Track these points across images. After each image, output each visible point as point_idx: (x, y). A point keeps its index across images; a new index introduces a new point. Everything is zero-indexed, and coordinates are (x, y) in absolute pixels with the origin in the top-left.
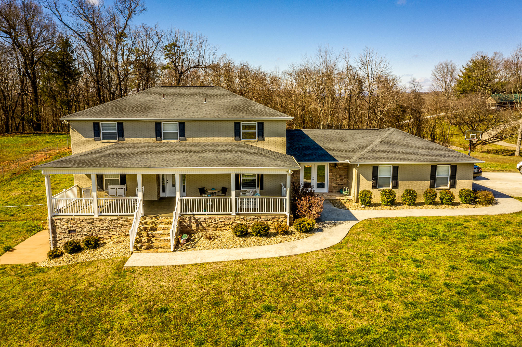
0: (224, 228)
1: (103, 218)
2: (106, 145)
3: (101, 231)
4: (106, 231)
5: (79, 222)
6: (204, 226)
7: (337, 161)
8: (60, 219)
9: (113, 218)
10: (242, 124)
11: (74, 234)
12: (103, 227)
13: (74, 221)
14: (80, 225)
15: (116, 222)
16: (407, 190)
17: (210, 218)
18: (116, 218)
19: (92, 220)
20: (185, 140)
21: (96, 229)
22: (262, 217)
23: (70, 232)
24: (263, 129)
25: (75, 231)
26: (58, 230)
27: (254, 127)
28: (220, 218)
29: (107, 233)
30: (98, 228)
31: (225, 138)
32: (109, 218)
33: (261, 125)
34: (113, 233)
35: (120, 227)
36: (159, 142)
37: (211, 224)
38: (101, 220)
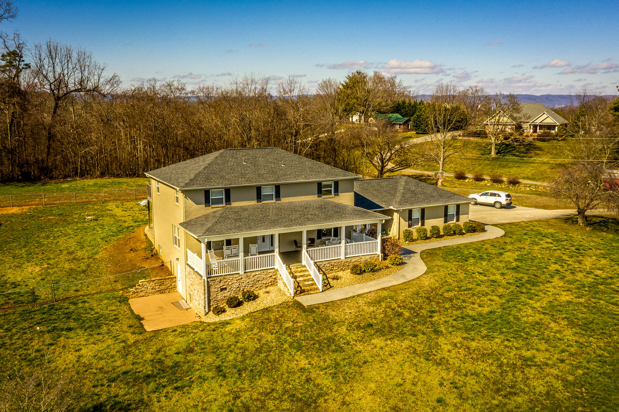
0: (338, 270)
1: (249, 274)
2: (215, 210)
3: (247, 286)
4: (251, 285)
5: (229, 281)
6: (324, 271)
7: (383, 208)
8: (214, 280)
9: (257, 273)
10: (323, 183)
11: (225, 292)
12: (248, 282)
13: (225, 280)
14: (230, 283)
15: (259, 276)
16: (433, 227)
17: (328, 264)
18: (259, 273)
19: (240, 277)
20: (280, 200)
21: (243, 284)
22: (363, 257)
23: (222, 290)
24: (338, 187)
25: (226, 289)
26: (212, 289)
27: (330, 186)
28: (335, 263)
29: (252, 286)
30: (245, 283)
31: (310, 196)
32: (254, 274)
33: (336, 183)
34: (256, 286)
35: (262, 280)
36: (259, 203)
37: (328, 268)
38: (247, 276)
